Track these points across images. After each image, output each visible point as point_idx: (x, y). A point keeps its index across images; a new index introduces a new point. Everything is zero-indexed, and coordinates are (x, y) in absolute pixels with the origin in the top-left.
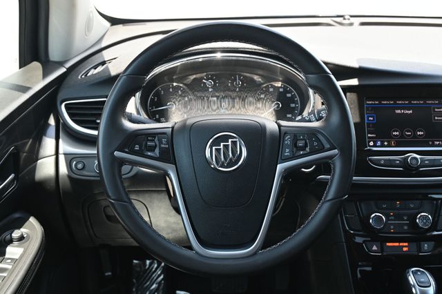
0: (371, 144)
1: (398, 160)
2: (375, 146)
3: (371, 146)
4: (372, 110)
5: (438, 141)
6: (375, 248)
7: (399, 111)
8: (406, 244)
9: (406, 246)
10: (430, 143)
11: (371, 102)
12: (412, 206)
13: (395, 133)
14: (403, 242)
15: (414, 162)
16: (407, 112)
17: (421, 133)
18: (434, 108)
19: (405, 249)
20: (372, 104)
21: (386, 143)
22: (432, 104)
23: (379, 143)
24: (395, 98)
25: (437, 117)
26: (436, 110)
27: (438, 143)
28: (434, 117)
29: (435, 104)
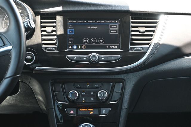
0: (70, 47)
1: (85, 57)
2: (72, 48)
3: (70, 49)
4: (72, 27)
5: (112, 46)
6: (72, 112)
7: (89, 27)
8: (92, 110)
9: (92, 111)
10: (107, 47)
11: (72, 22)
12: (96, 86)
13: (86, 41)
14: (90, 108)
15: (94, 58)
16: (94, 28)
17: (102, 41)
18: (111, 26)
19: (91, 113)
20: (72, 23)
21: (79, 47)
22: (110, 23)
23: (75, 47)
24: (87, 19)
25: (113, 31)
26: (112, 27)
27: (112, 47)
28: (111, 31)
29: (111, 23)
